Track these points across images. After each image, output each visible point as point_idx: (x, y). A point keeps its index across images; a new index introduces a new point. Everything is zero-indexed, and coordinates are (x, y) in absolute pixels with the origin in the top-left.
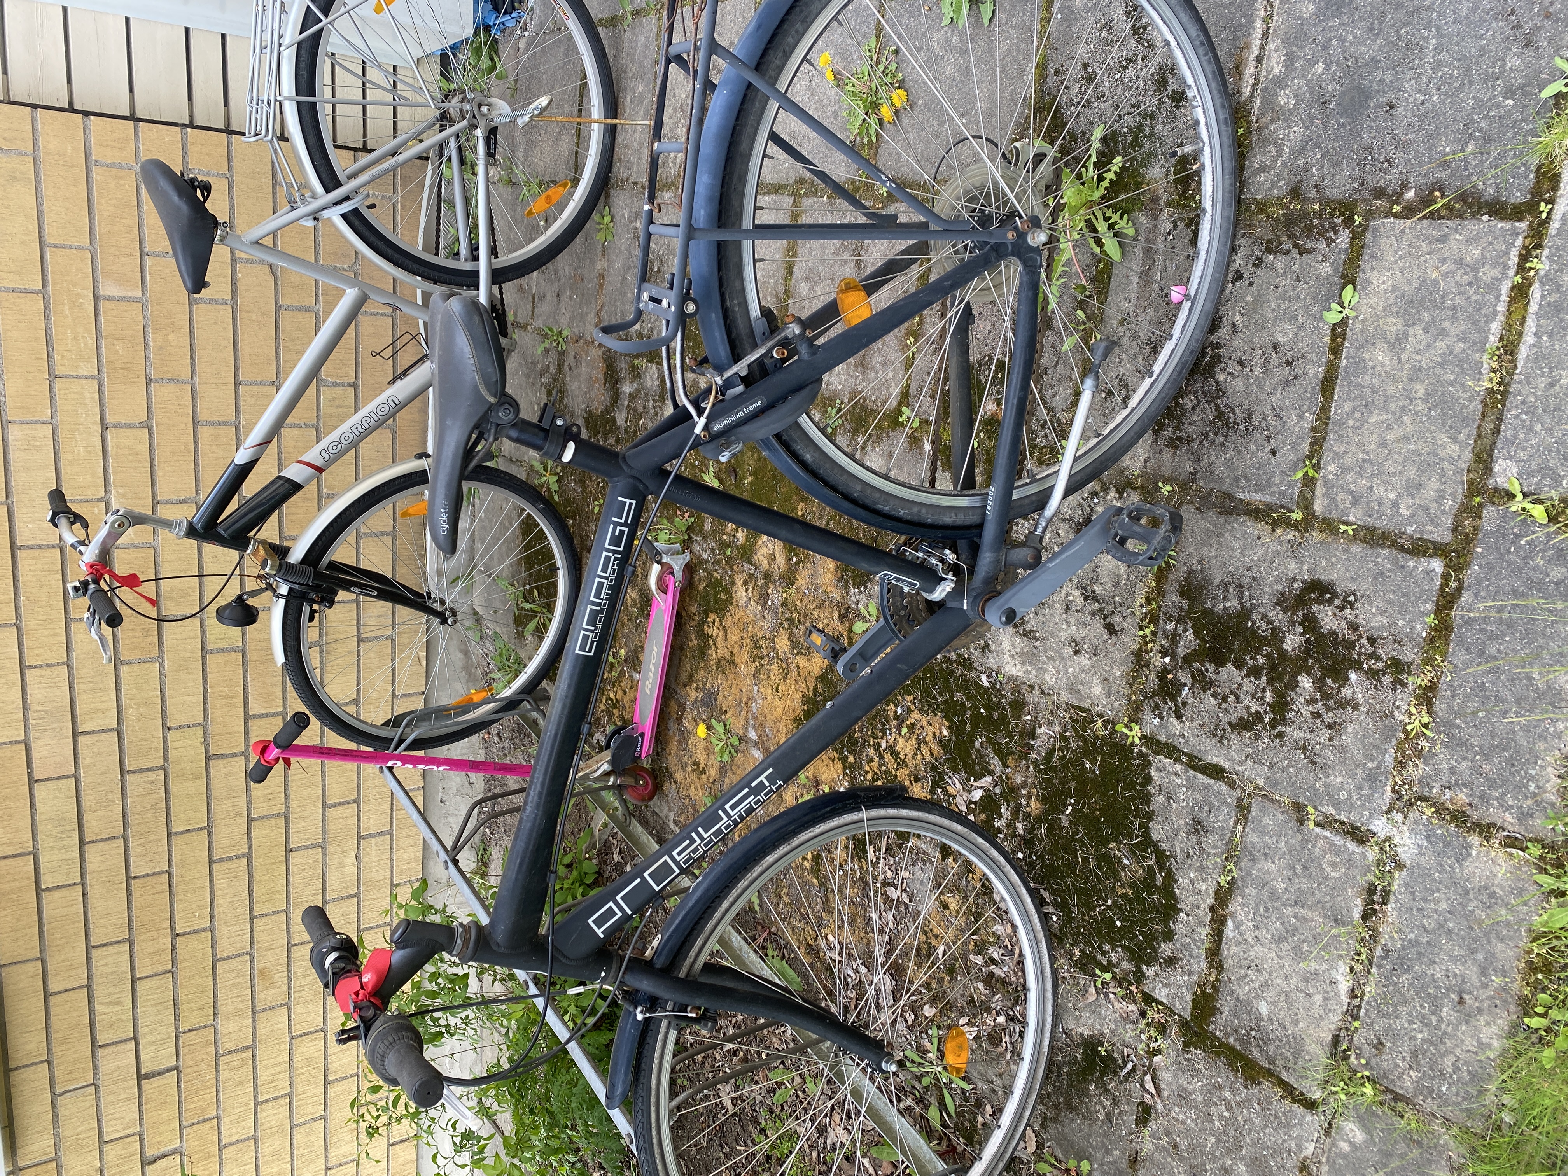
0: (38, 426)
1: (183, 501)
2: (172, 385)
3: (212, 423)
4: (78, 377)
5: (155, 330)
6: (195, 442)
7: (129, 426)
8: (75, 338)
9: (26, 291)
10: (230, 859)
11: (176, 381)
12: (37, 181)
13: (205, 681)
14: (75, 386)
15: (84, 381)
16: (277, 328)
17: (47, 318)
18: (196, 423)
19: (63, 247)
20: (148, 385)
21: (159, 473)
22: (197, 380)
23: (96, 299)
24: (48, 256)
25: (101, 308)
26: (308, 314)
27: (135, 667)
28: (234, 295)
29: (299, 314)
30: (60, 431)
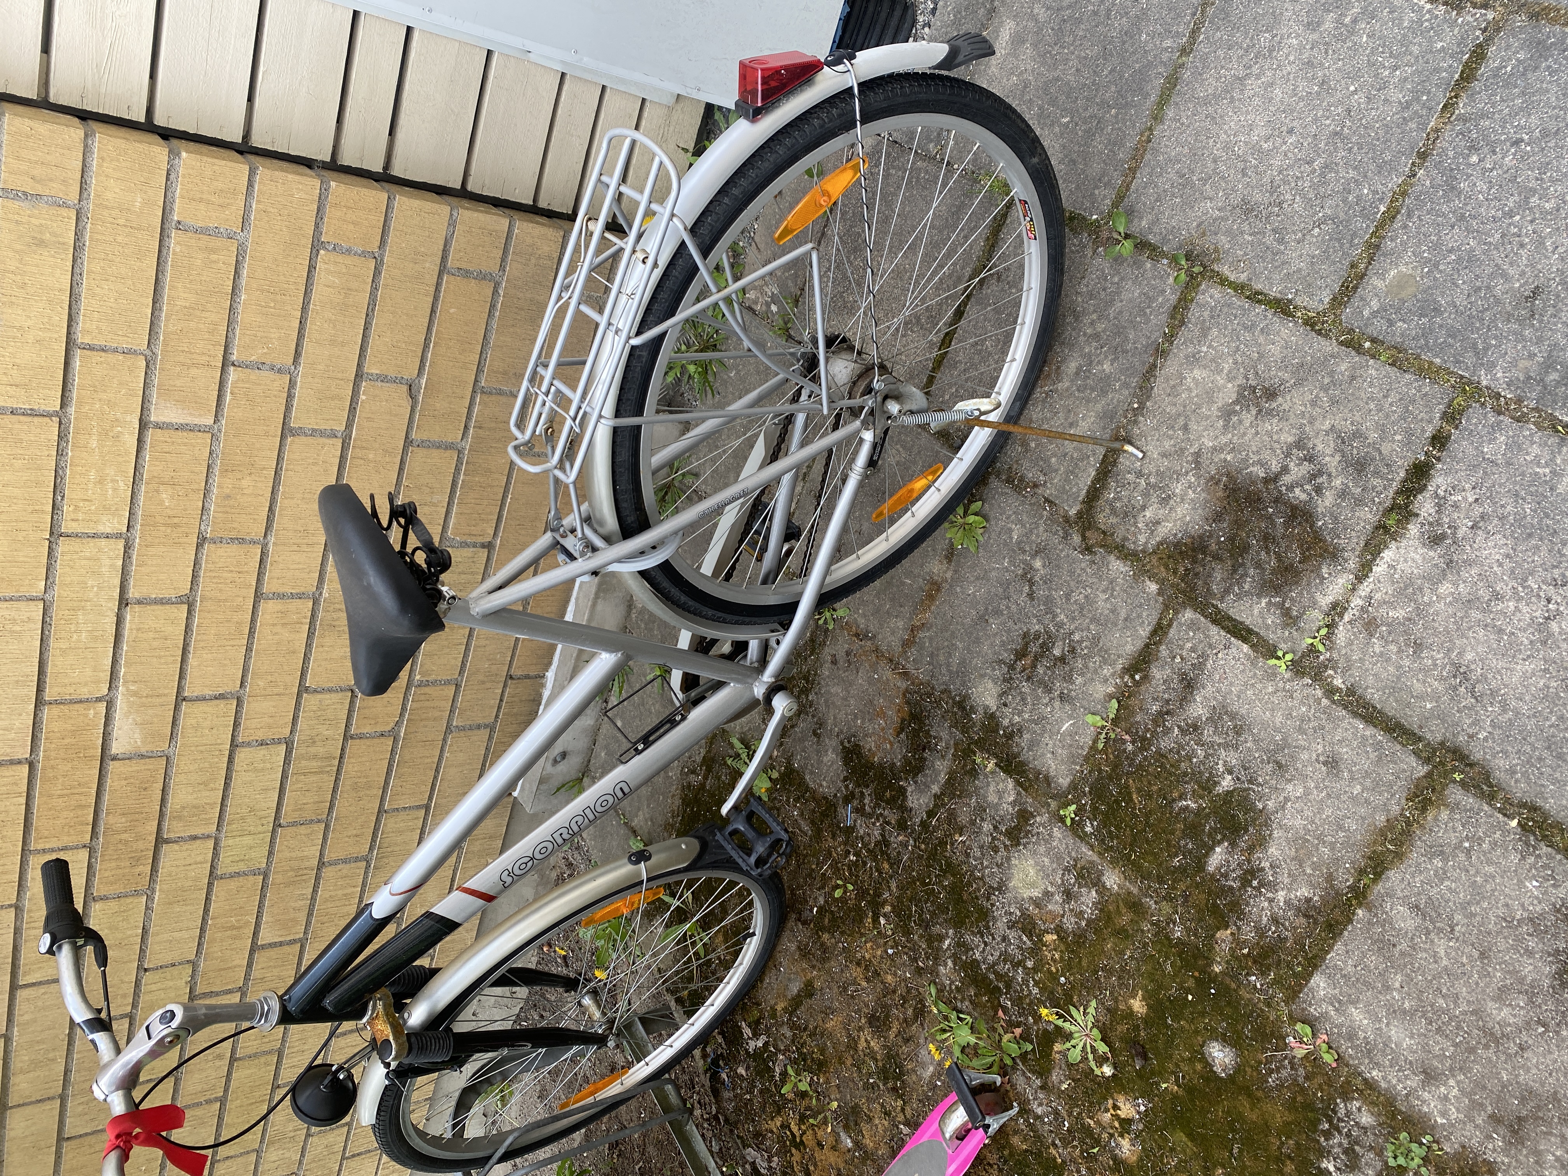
0: (22, 605)
1: (221, 697)
2: (234, 548)
3: (281, 596)
4: (94, 536)
5: (224, 472)
6: (253, 621)
7: (161, 602)
8: (101, 482)
9: (33, 413)
11: (241, 541)
12: (78, 248)
14: (89, 548)
15: (103, 542)
16: (401, 469)
17: (60, 453)
18: (258, 596)
19: (103, 350)
20: (199, 546)
21: (192, 660)
22: (272, 539)
23: (143, 425)
24: (77, 363)
25: (148, 440)
26: (449, 453)
28: (349, 425)
29: (435, 453)
30: (54, 612)
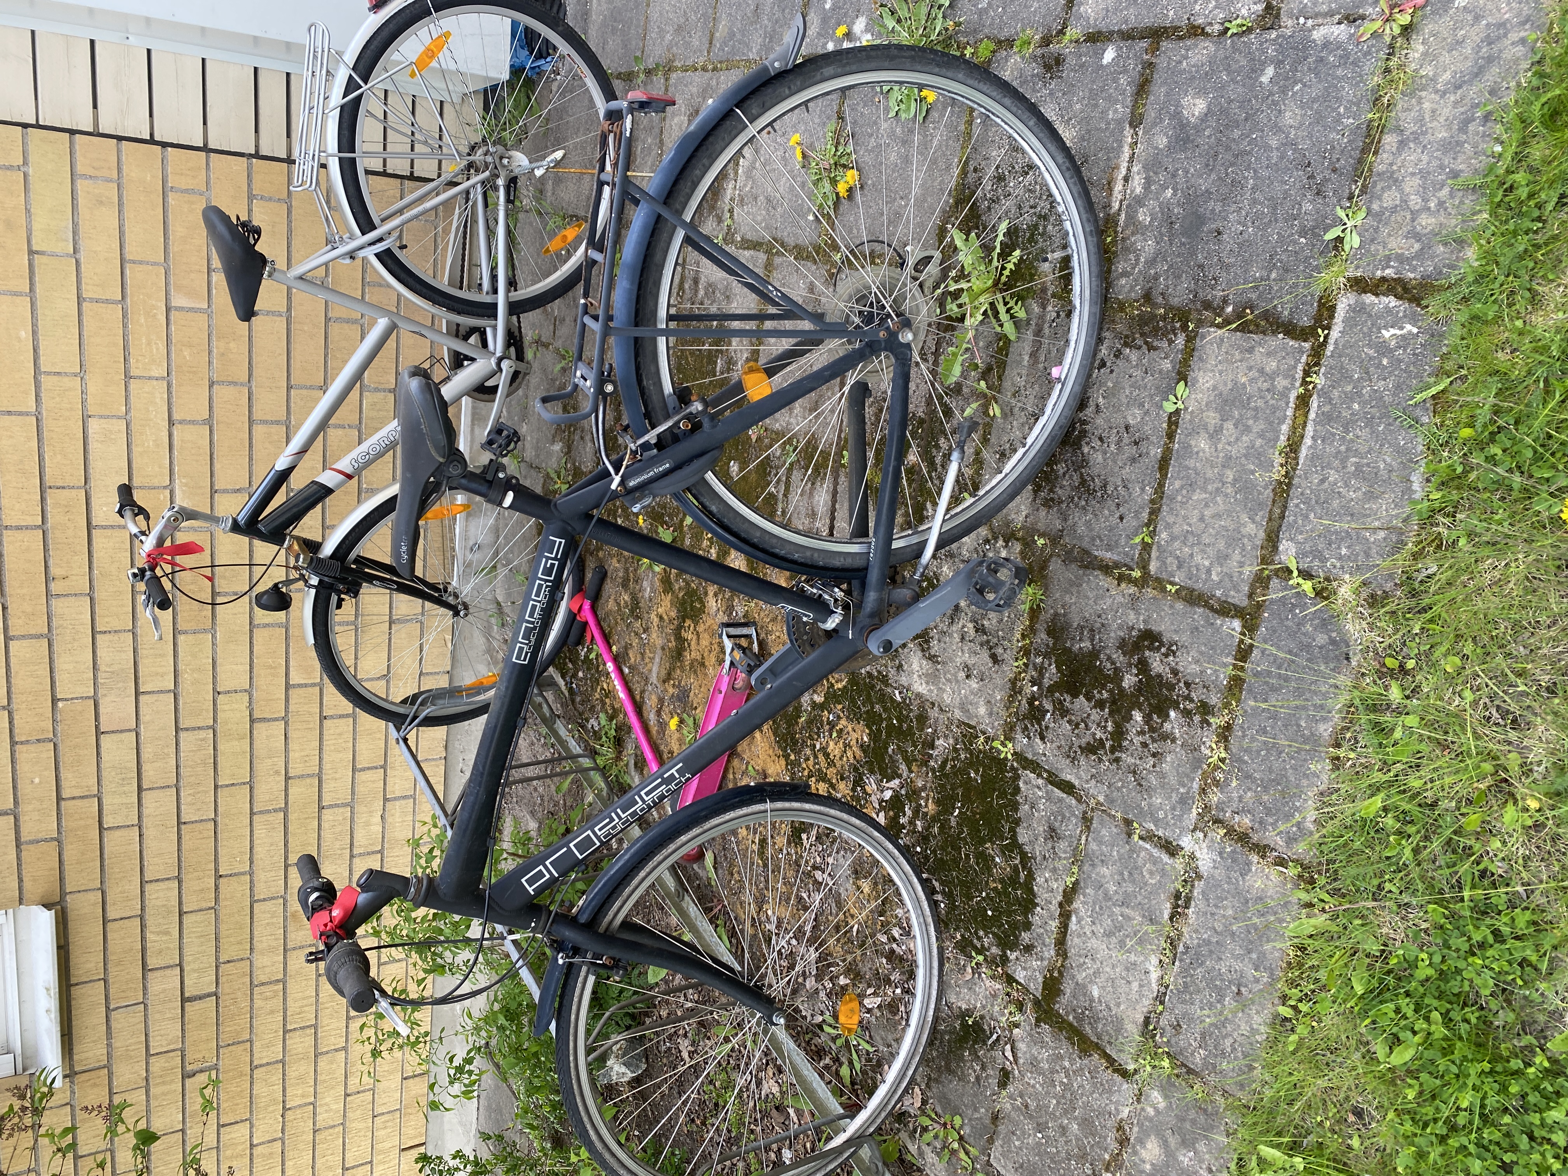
0: (114, 421)
1: (238, 491)
2: (232, 387)
3: (265, 422)
4: (150, 378)
5: (219, 339)
6: (250, 439)
7: (193, 422)
8: (149, 344)
9: (107, 301)
10: (269, 811)
11: (235, 384)
12: (120, 204)
13: (251, 652)
14: (148, 386)
15: (155, 382)
16: (326, 338)
17: (125, 326)
18: (251, 422)
19: (141, 263)
20: (211, 386)
21: (217, 466)
22: (254, 384)
23: (168, 310)
24: (128, 272)
25: (172, 318)
26: (354, 326)
27: (191, 637)
28: (289, 309)
29: (346, 326)
30: (133, 426)
